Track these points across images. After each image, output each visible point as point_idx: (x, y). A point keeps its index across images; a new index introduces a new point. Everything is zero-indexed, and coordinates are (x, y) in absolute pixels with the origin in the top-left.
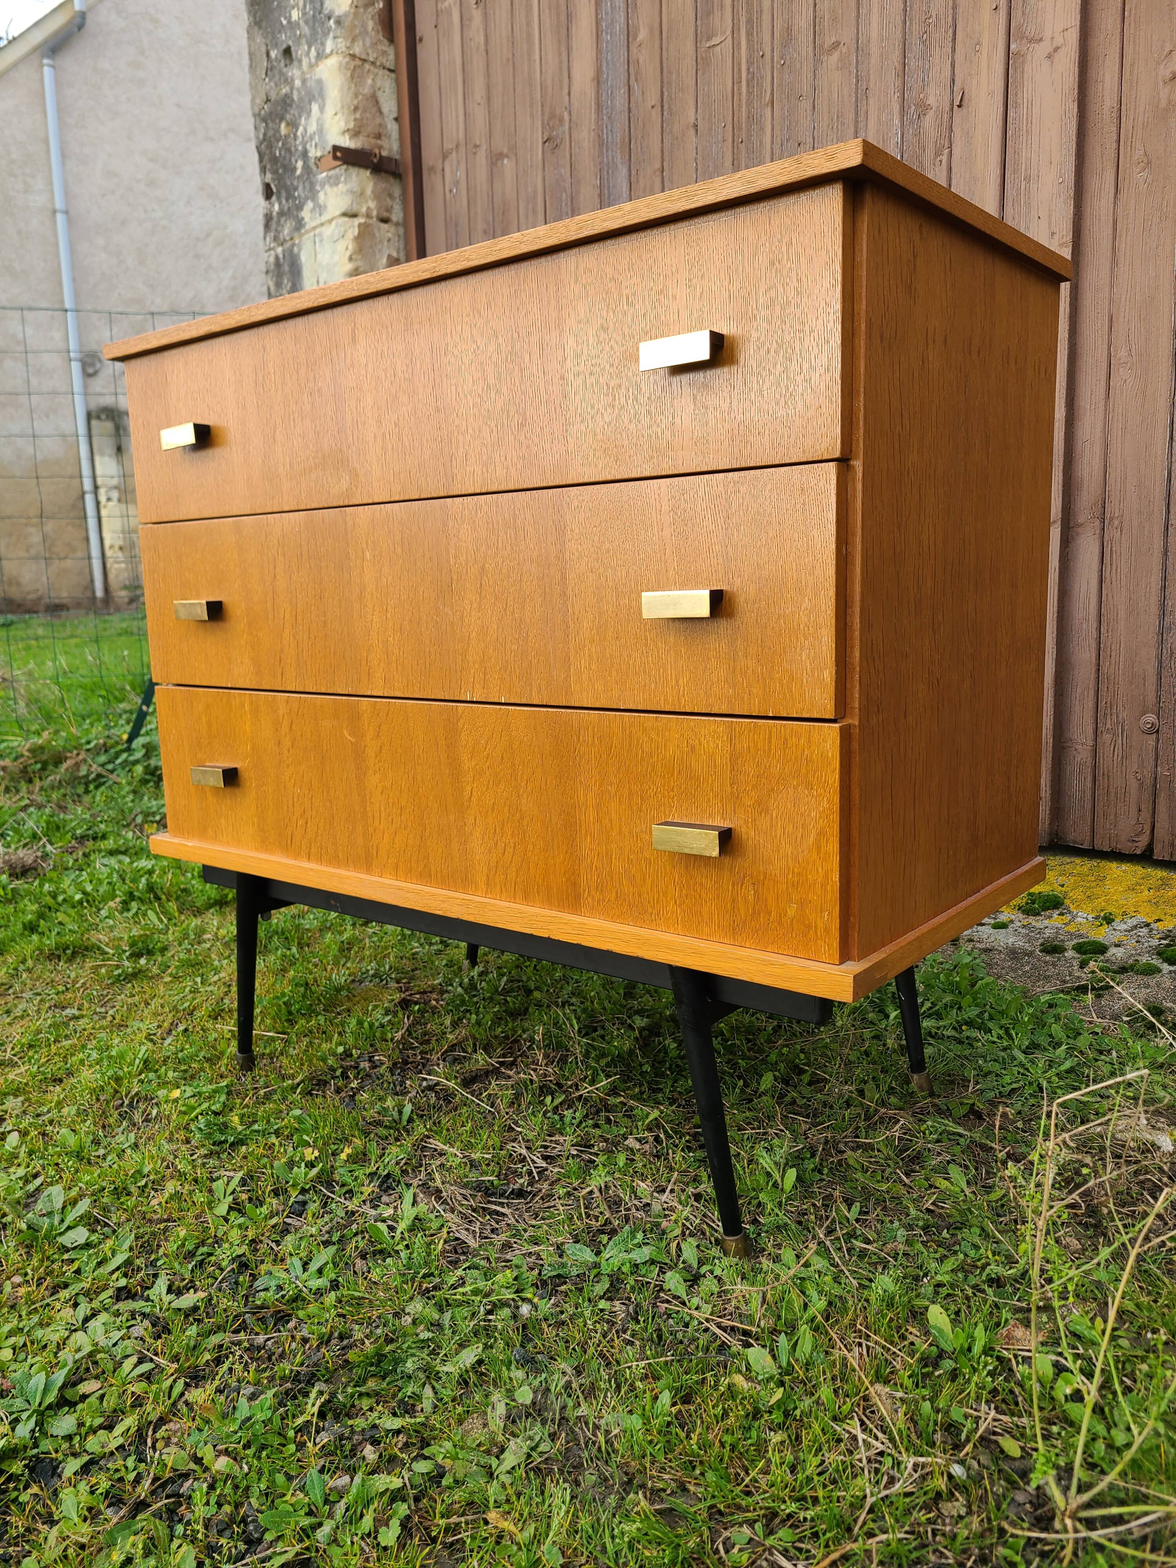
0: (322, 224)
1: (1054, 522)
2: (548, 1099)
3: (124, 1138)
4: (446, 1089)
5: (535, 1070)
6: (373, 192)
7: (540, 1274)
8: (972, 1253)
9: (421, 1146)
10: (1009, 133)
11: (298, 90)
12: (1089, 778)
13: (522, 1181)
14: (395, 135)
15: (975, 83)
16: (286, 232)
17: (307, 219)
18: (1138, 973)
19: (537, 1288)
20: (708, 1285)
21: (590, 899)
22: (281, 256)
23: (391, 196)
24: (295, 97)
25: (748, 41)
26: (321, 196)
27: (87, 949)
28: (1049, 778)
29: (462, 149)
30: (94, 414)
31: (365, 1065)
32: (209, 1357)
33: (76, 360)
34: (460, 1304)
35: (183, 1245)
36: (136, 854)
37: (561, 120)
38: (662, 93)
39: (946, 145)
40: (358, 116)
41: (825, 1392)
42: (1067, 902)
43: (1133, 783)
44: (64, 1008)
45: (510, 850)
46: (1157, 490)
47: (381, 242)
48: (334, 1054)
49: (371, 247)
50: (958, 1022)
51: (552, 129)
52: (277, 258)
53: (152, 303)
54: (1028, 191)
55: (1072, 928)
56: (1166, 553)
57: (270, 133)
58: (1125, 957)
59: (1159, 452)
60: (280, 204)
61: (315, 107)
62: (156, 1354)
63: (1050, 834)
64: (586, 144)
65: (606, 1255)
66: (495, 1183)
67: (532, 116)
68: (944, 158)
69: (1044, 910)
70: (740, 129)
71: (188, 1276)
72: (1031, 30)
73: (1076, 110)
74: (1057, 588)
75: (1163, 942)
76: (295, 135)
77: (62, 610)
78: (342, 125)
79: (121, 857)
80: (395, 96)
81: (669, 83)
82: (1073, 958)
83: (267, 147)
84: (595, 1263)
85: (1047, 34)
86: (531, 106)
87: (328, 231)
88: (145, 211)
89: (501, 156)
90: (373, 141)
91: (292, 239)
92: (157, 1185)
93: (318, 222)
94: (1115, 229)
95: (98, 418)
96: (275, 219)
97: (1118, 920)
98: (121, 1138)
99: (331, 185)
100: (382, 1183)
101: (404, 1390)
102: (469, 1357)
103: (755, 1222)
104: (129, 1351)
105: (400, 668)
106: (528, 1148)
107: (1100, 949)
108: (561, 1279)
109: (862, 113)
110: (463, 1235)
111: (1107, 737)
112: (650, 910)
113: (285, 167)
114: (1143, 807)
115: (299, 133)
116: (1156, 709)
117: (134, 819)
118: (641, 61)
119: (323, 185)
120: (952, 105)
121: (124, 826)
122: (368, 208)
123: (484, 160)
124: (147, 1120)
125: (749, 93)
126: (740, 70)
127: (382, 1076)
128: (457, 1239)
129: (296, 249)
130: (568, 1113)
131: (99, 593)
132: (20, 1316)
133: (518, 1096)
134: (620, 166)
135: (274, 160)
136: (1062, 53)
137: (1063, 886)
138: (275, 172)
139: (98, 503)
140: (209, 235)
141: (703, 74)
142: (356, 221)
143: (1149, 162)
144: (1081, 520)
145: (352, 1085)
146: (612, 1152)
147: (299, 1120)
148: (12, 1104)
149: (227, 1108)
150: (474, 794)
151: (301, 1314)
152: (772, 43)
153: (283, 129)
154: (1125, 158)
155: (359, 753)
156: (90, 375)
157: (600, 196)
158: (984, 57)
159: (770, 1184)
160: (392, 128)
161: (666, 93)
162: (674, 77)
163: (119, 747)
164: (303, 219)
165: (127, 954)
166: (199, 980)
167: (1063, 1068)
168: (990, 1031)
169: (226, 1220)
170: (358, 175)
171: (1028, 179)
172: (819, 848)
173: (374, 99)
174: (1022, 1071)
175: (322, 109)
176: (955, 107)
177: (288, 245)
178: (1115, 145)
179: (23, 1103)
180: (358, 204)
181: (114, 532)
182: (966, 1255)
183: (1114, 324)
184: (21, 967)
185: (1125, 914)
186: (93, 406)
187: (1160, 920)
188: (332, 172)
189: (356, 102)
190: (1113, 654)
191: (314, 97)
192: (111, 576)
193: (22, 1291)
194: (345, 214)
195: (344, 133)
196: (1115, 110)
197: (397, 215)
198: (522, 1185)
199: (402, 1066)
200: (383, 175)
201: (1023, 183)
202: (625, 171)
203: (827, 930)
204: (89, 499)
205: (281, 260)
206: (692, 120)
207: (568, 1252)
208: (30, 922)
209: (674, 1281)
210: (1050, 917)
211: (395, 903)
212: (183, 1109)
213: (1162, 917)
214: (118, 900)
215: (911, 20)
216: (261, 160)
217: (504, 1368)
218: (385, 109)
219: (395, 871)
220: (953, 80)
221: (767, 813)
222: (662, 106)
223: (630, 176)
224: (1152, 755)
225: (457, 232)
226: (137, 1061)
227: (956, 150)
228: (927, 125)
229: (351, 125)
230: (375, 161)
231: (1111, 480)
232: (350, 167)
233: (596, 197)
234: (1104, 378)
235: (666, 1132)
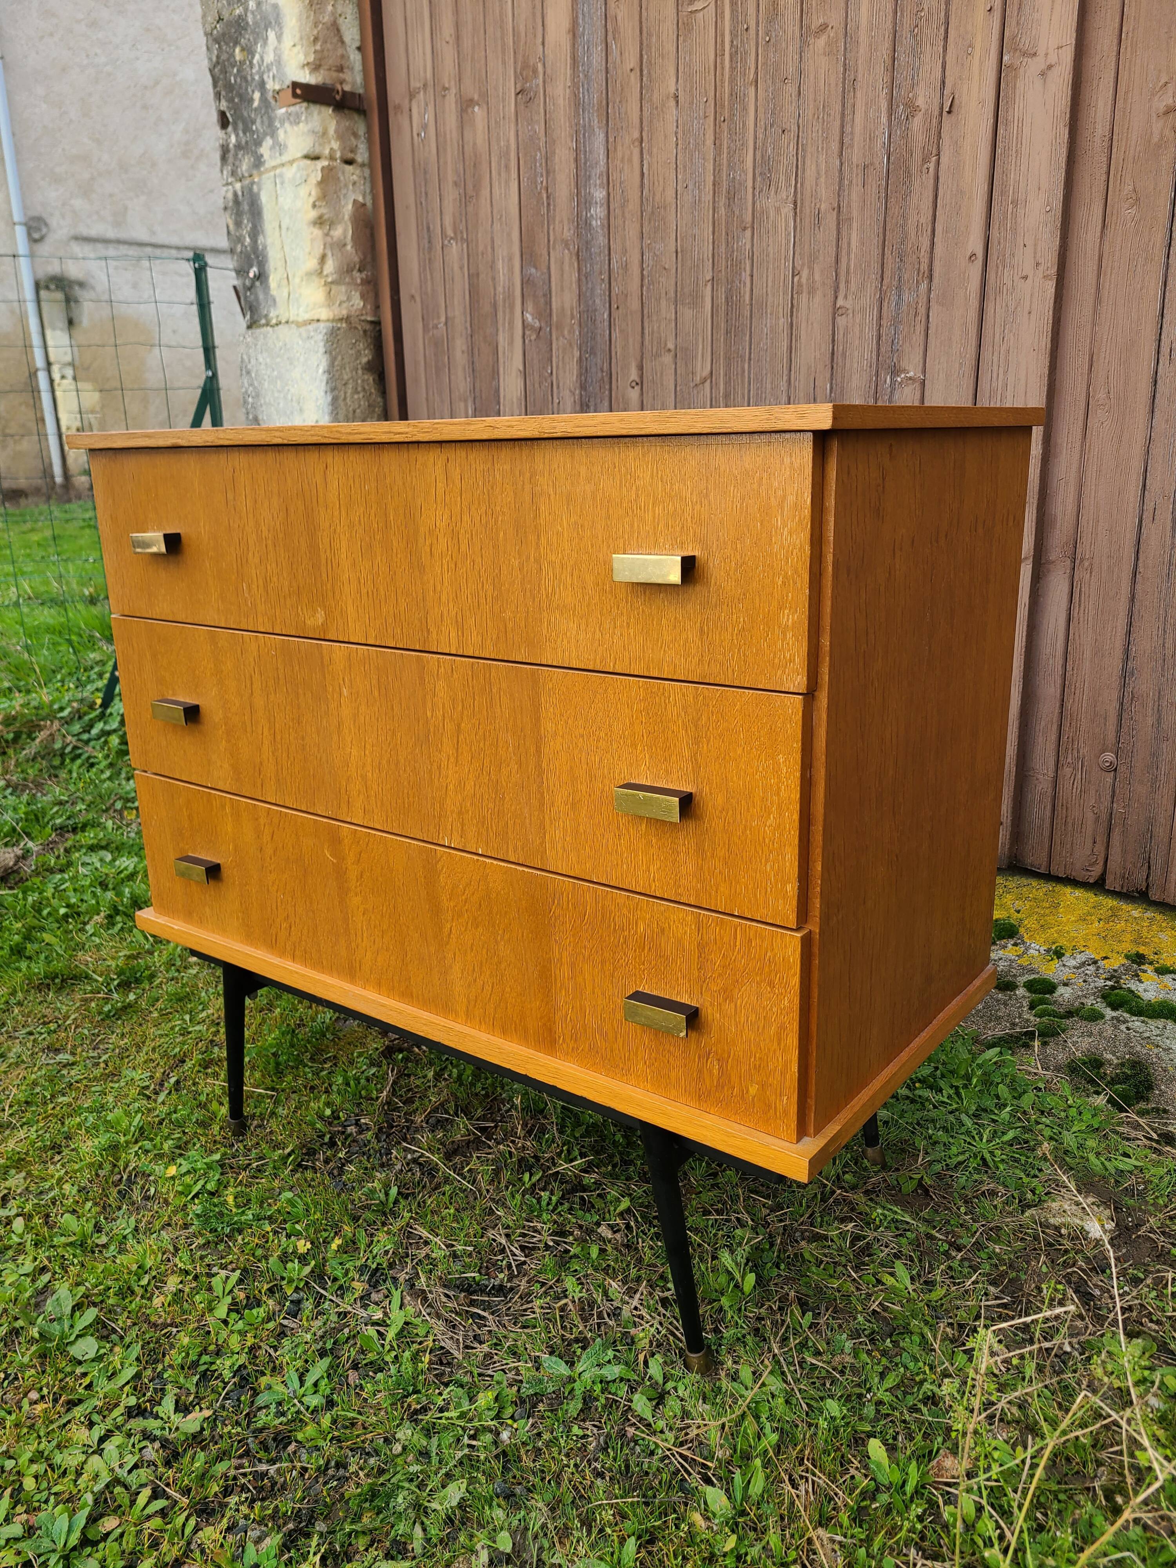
0: (283, 165)
1: (1026, 558)
2: (526, 1176)
3: (124, 1224)
4: (429, 1162)
5: (513, 1142)
6: (336, 131)
7: (519, 1391)
8: (911, 1365)
9: (407, 1233)
10: (999, 151)
11: (253, 13)
12: (1049, 807)
13: (501, 1276)
14: (358, 67)
15: (965, 87)
16: (244, 167)
17: (266, 157)
18: (1083, 1018)
19: (516, 1405)
20: (673, 1405)
21: (565, 1046)
22: (240, 193)
23: (355, 135)
24: (250, 20)
25: (732, 11)
26: (281, 133)
27: (74, 977)
28: (1010, 805)
29: (430, 90)
30: (42, 284)
31: (352, 1129)
32: (217, 1489)
33: (20, 224)
34: (446, 1428)
35: (188, 1354)
36: (117, 848)
37: (535, 71)
38: (641, 56)
39: (934, 152)
40: (318, 47)
41: (773, 1538)
42: (1022, 930)
43: (1090, 816)
44: (57, 1051)
45: (488, 988)
46: (1128, 536)
47: (346, 186)
48: (321, 1117)
49: (335, 193)
50: (911, 1079)
51: (526, 80)
52: (235, 194)
53: (99, 160)
54: (1015, 216)
55: (1024, 961)
56: (1132, 599)
57: (224, 57)
58: (1072, 998)
59: (1132, 499)
60: (237, 135)
61: (271, 35)
62: (168, 1485)
63: (1010, 857)
64: (561, 101)
65: (580, 1367)
66: (477, 1279)
67: (504, 62)
68: (932, 166)
69: (999, 939)
70: (723, 106)
71: (193, 1390)
72: (1025, 43)
73: (1067, 136)
74: (1026, 624)
75: (1109, 983)
76: (251, 63)
77: (20, 496)
78: (301, 58)
79: (103, 853)
80: (357, 23)
81: (649, 46)
82: (1024, 997)
83: (221, 71)
84: (570, 1377)
85: (1041, 52)
86: (503, 53)
87: (290, 173)
88: (87, 56)
89: (471, 103)
90: (335, 74)
91: (251, 176)
92: (159, 1281)
93: (278, 161)
94: (1100, 267)
95: (47, 288)
96: (232, 152)
97: (1068, 955)
98: (121, 1223)
99: (291, 123)
100: (372, 1276)
101: (396, 1528)
102: (455, 1492)
103: (716, 1331)
104: (144, 1480)
105: (379, 804)
106: (508, 1236)
107: (1050, 988)
108: (537, 1398)
109: (849, 106)
110: (448, 1345)
111: (1067, 771)
112: (621, 1065)
113: (241, 96)
114: (1098, 839)
115: (255, 61)
116: (1115, 749)
117: (113, 804)
118: (619, 18)
119: (282, 123)
120: (942, 108)
121: (104, 811)
122: (331, 149)
123: (453, 106)
124: (147, 1198)
125: (733, 69)
126: (723, 42)
127: (369, 1141)
128: (442, 1348)
129: (255, 187)
130: (545, 1195)
131: (59, 479)
132: (39, 1437)
133: (497, 1172)
134: (597, 130)
135: (229, 87)
136: (1055, 71)
137: (1018, 912)
138: (230, 100)
139: (52, 381)
140: (157, 83)
141: (684, 41)
142: (320, 164)
143: (1138, 200)
144: (1053, 557)
145: (340, 1155)
146: (586, 1241)
147: (290, 1202)
148: (16, 1181)
149: (222, 1185)
150: (453, 931)
151: (300, 1436)
152: (757, 16)
153: (238, 54)
154: (1114, 192)
155: (340, 873)
156: (36, 241)
157: (576, 160)
158: (976, 62)
159: (732, 1286)
160: (355, 58)
161: (645, 57)
162: (654, 39)
163: (93, 715)
164: (262, 156)
165: (116, 983)
166: (187, 1017)
167: (1006, 1138)
168: (941, 1090)
169: (225, 1322)
170: (320, 113)
171: (1015, 203)
172: (779, 1040)
173: (335, 28)
174: (968, 1140)
175: (279, 38)
176: (945, 113)
177: (247, 182)
178: (1104, 177)
179: (25, 1179)
180: (320, 145)
181: (70, 412)
182: (906, 1368)
183: (1095, 364)
184: (13, 1001)
185: (1074, 948)
186: (41, 274)
187: (1106, 958)
188: (292, 109)
189: (315, 32)
190: (1077, 692)
191: (270, 23)
192: (70, 461)
193: (40, 1407)
194: (306, 157)
195: (304, 66)
196: (1107, 139)
197: (362, 156)
198: (502, 1280)
199: (386, 1131)
200: (346, 111)
201: (1010, 206)
202: (602, 136)
203: (786, 1112)
204: (42, 377)
205: (240, 197)
206: (672, 89)
207: (545, 1365)
208: (17, 945)
209: (641, 1404)
210: (1005, 947)
211: (378, 1017)
212: (180, 1188)
213: (1110, 955)
214: (102, 914)
215: (902, 11)
216: (215, 85)
217: (487, 1508)
218: (347, 38)
219: (379, 985)
220: (943, 83)
221: (731, 1001)
222: (641, 71)
223: (607, 142)
224: (1109, 792)
225: (426, 180)
226: (133, 1129)
227: (944, 160)
228: (915, 128)
229: (311, 59)
230: (338, 97)
231: (1083, 521)
232: (311, 105)
233: (572, 160)
234: (1081, 417)
235: (636, 1221)
